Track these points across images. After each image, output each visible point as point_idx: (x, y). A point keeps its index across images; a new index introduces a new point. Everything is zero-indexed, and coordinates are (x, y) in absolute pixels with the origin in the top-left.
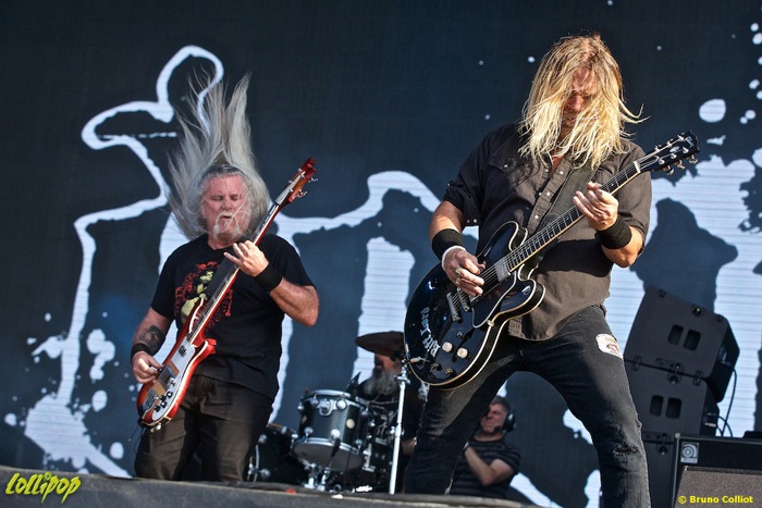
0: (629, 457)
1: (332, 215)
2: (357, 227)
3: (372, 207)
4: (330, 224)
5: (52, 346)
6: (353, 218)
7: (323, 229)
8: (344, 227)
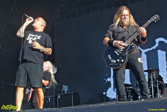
0: (143, 82)
1: (150, 48)
2: (155, 49)
3: (157, 45)
4: (150, 49)
5: (109, 80)
6: (154, 47)
7: (149, 50)
8: (153, 49)
